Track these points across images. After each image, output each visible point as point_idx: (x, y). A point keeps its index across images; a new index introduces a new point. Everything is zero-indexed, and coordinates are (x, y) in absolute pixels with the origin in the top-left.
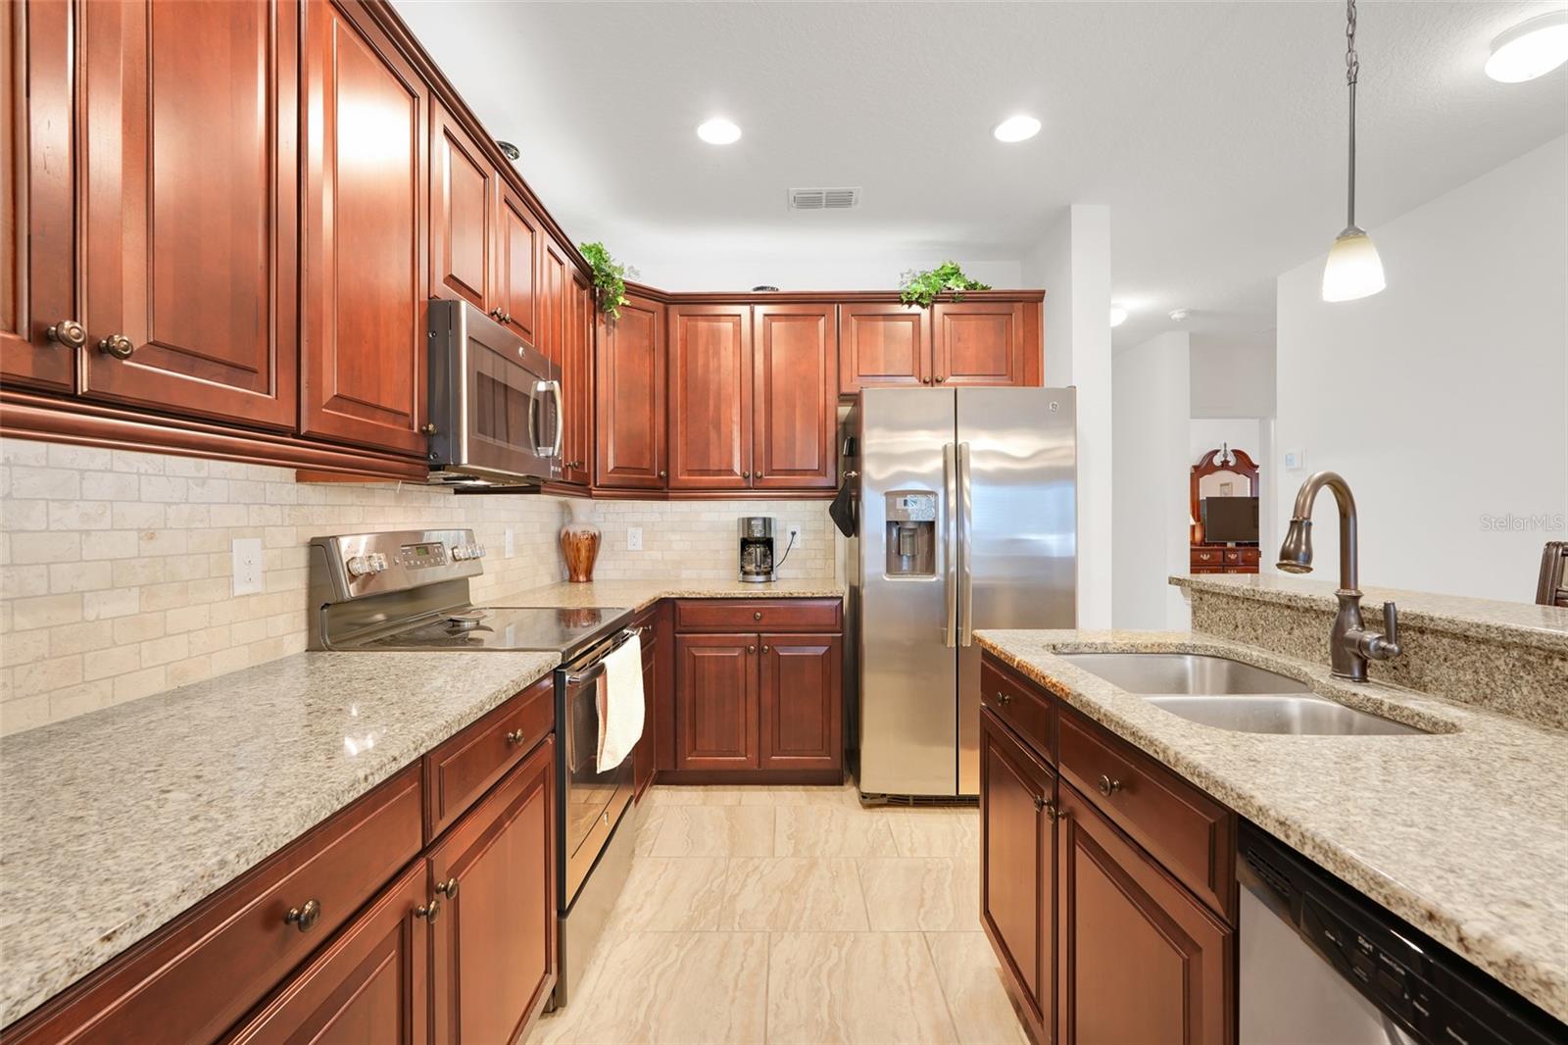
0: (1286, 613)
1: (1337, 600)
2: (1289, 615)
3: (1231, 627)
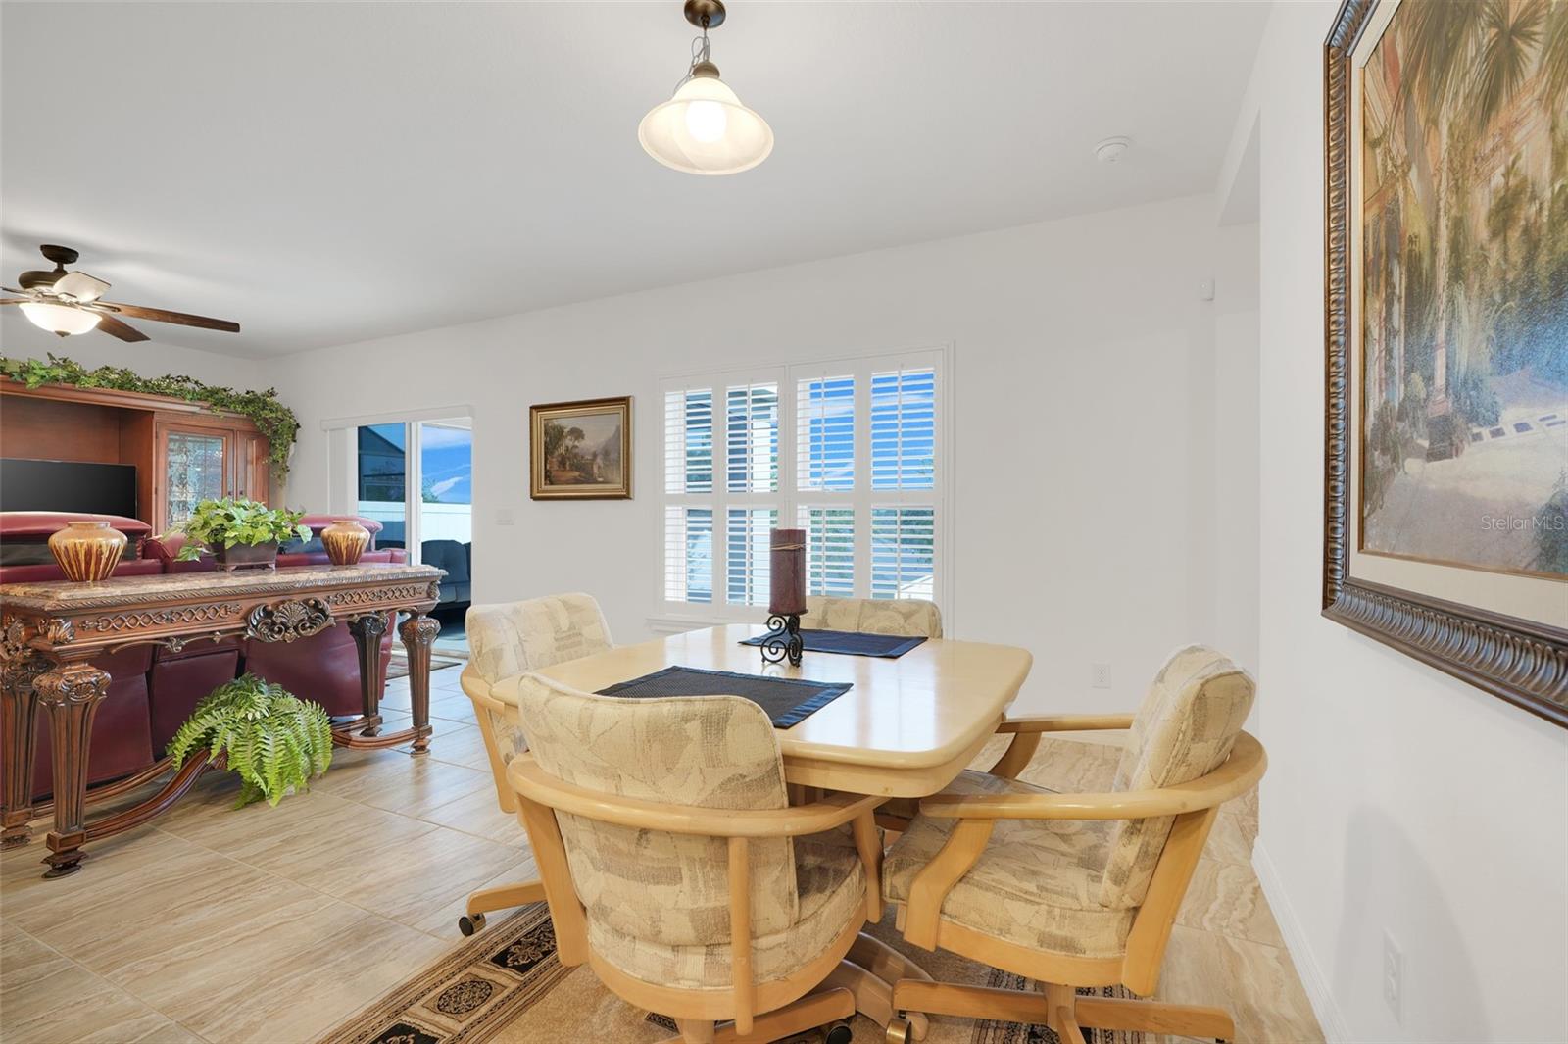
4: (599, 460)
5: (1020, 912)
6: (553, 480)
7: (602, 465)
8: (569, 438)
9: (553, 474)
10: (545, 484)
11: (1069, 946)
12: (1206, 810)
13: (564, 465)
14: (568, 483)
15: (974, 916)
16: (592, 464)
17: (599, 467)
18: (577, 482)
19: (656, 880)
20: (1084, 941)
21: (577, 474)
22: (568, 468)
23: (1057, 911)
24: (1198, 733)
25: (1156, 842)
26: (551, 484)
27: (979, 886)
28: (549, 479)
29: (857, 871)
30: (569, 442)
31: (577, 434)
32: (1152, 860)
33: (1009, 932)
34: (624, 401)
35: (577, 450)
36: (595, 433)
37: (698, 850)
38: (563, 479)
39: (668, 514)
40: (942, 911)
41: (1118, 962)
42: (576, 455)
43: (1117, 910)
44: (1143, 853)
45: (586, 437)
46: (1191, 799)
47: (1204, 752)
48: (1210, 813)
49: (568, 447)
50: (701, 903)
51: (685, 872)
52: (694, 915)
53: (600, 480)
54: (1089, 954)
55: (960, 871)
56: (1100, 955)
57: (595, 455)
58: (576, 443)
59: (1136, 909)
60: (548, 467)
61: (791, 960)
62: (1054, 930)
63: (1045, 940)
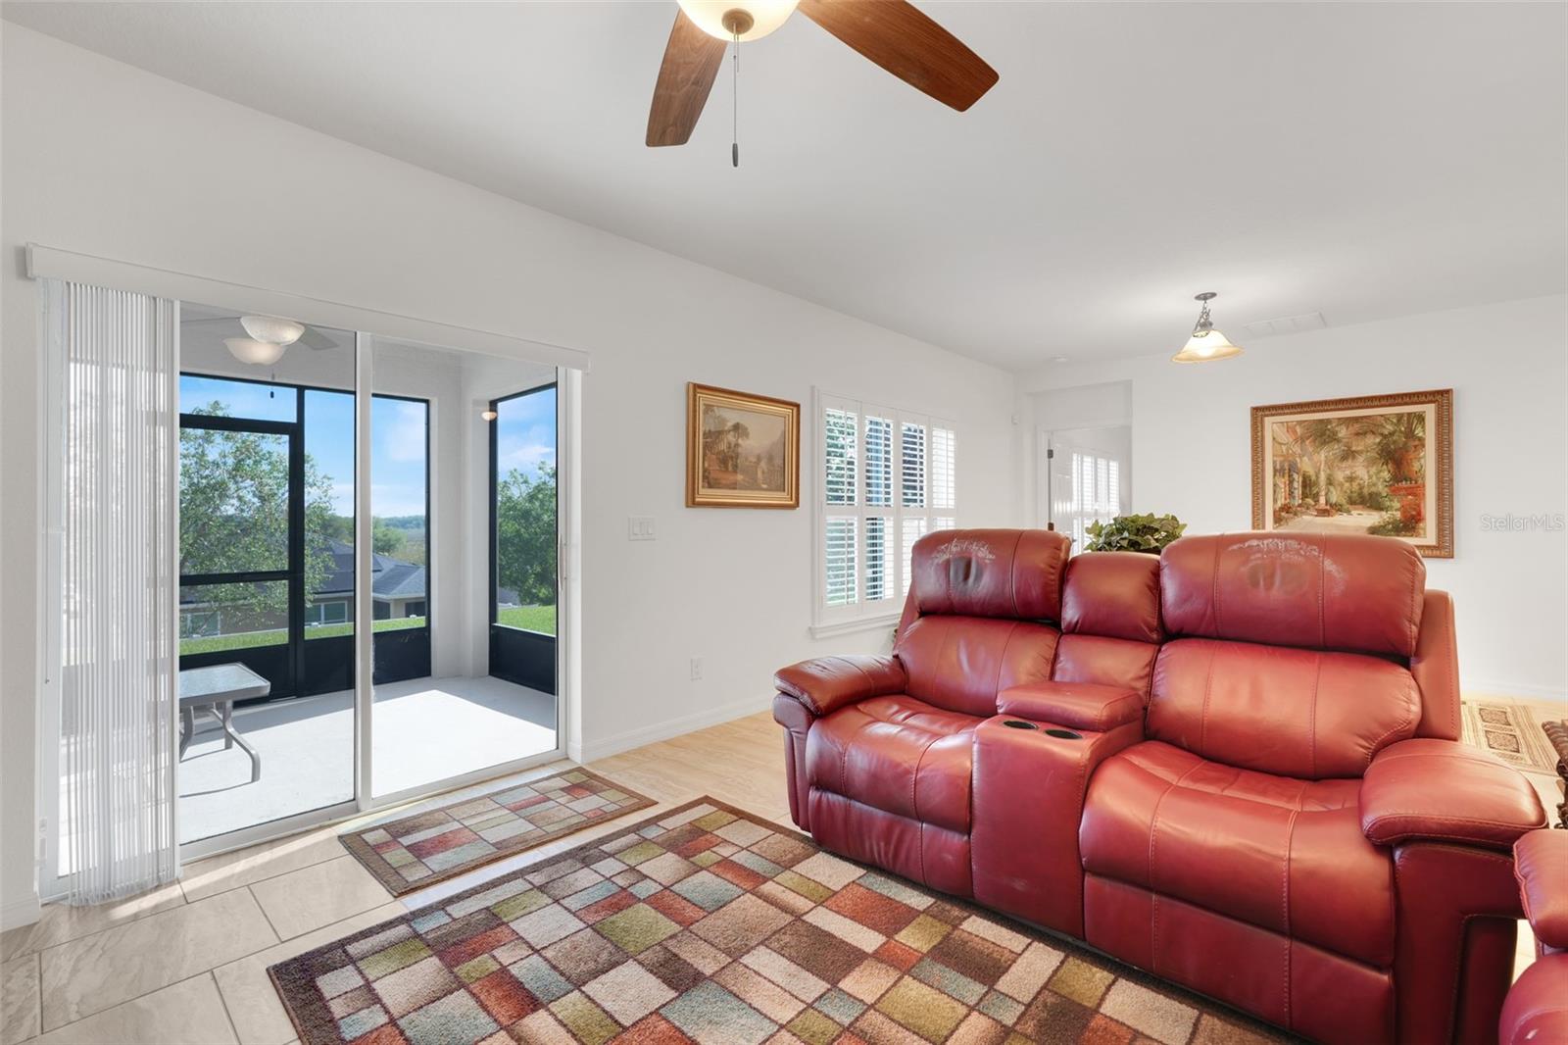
4: (763, 464)
6: (712, 481)
7: (766, 470)
8: (732, 433)
9: (712, 475)
10: (703, 487)
13: (726, 464)
14: (729, 486)
16: (756, 468)
17: (763, 472)
18: (740, 486)
21: (739, 477)
22: (730, 469)
26: (710, 486)
28: (708, 480)
30: (731, 437)
31: (741, 430)
35: (740, 449)
36: (760, 435)
38: (724, 482)
42: (739, 455)
45: (751, 435)
49: (729, 444)
53: (765, 486)
57: (759, 459)
58: (739, 441)
60: (706, 465)
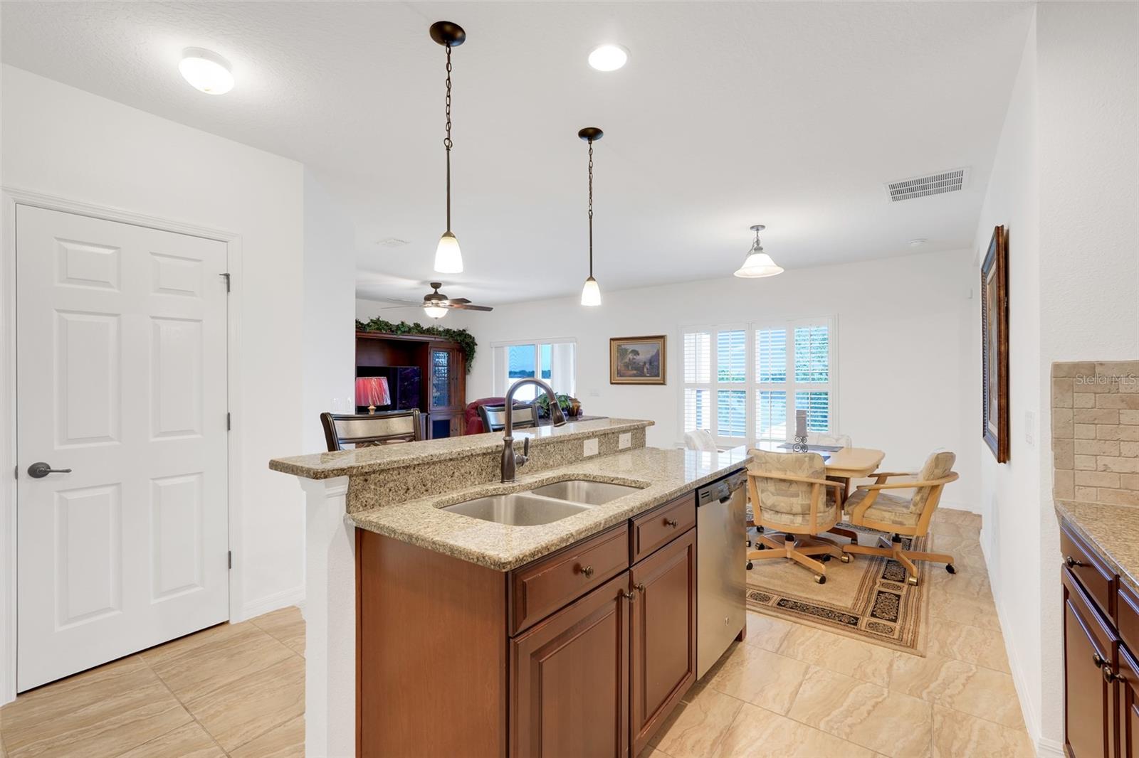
0: (449, 464)
1: (503, 443)
2: (452, 465)
3: (402, 492)
4: (647, 366)
5: (887, 515)
6: (622, 374)
7: (649, 368)
8: (631, 354)
9: (622, 371)
10: (618, 376)
11: (901, 524)
12: (938, 485)
13: (628, 367)
14: (630, 376)
15: (873, 517)
16: (643, 368)
17: (647, 369)
18: (635, 376)
19: (792, 496)
20: (905, 522)
21: (635, 372)
22: (630, 369)
23: (898, 514)
24: (937, 466)
25: (925, 496)
26: (621, 376)
27: (875, 508)
28: (620, 374)
29: (835, 507)
30: (631, 356)
31: (636, 353)
32: (924, 500)
33: (884, 520)
34: (662, 337)
35: (634, 361)
36: (645, 352)
37: (804, 488)
38: (627, 374)
39: (686, 393)
40: (863, 517)
41: (915, 529)
42: (635, 363)
43: (915, 514)
44: (922, 498)
45: (640, 354)
46: (935, 483)
47: (938, 472)
48: (940, 488)
49: (630, 358)
50: (804, 502)
51: (800, 495)
52: (802, 505)
53: (649, 375)
54: (907, 526)
55: (869, 505)
56: (910, 526)
57: (645, 363)
58: (635, 357)
59: (920, 515)
60: (619, 367)
61: (823, 521)
62: (897, 519)
63: (894, 522)
